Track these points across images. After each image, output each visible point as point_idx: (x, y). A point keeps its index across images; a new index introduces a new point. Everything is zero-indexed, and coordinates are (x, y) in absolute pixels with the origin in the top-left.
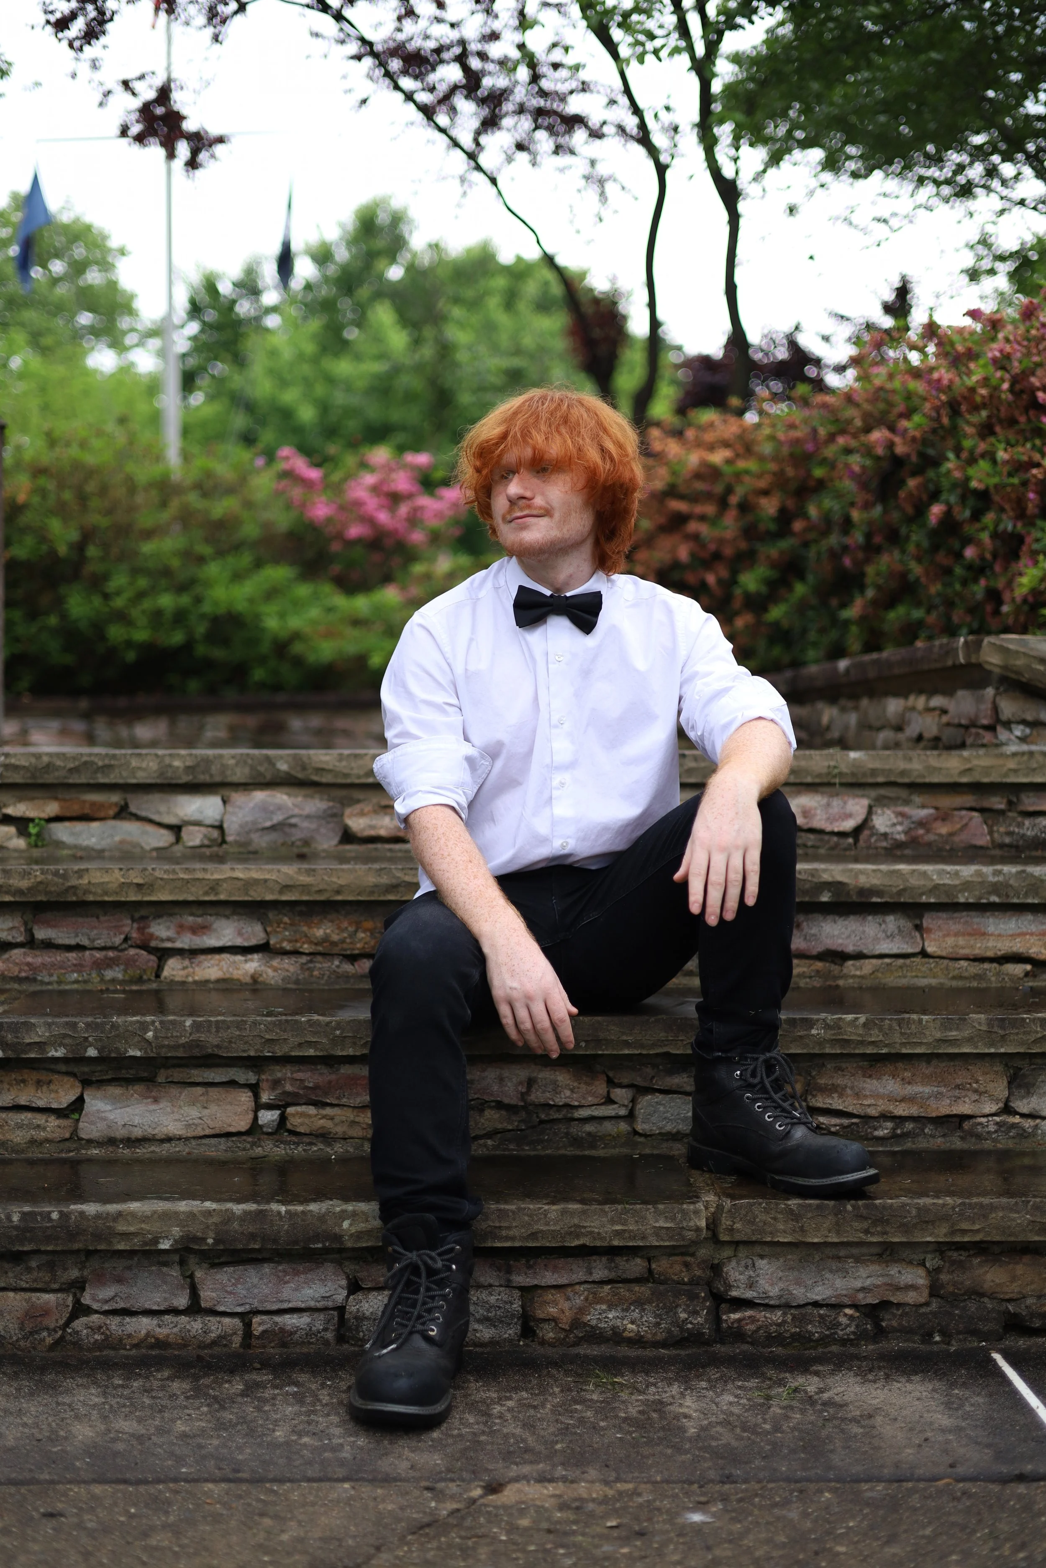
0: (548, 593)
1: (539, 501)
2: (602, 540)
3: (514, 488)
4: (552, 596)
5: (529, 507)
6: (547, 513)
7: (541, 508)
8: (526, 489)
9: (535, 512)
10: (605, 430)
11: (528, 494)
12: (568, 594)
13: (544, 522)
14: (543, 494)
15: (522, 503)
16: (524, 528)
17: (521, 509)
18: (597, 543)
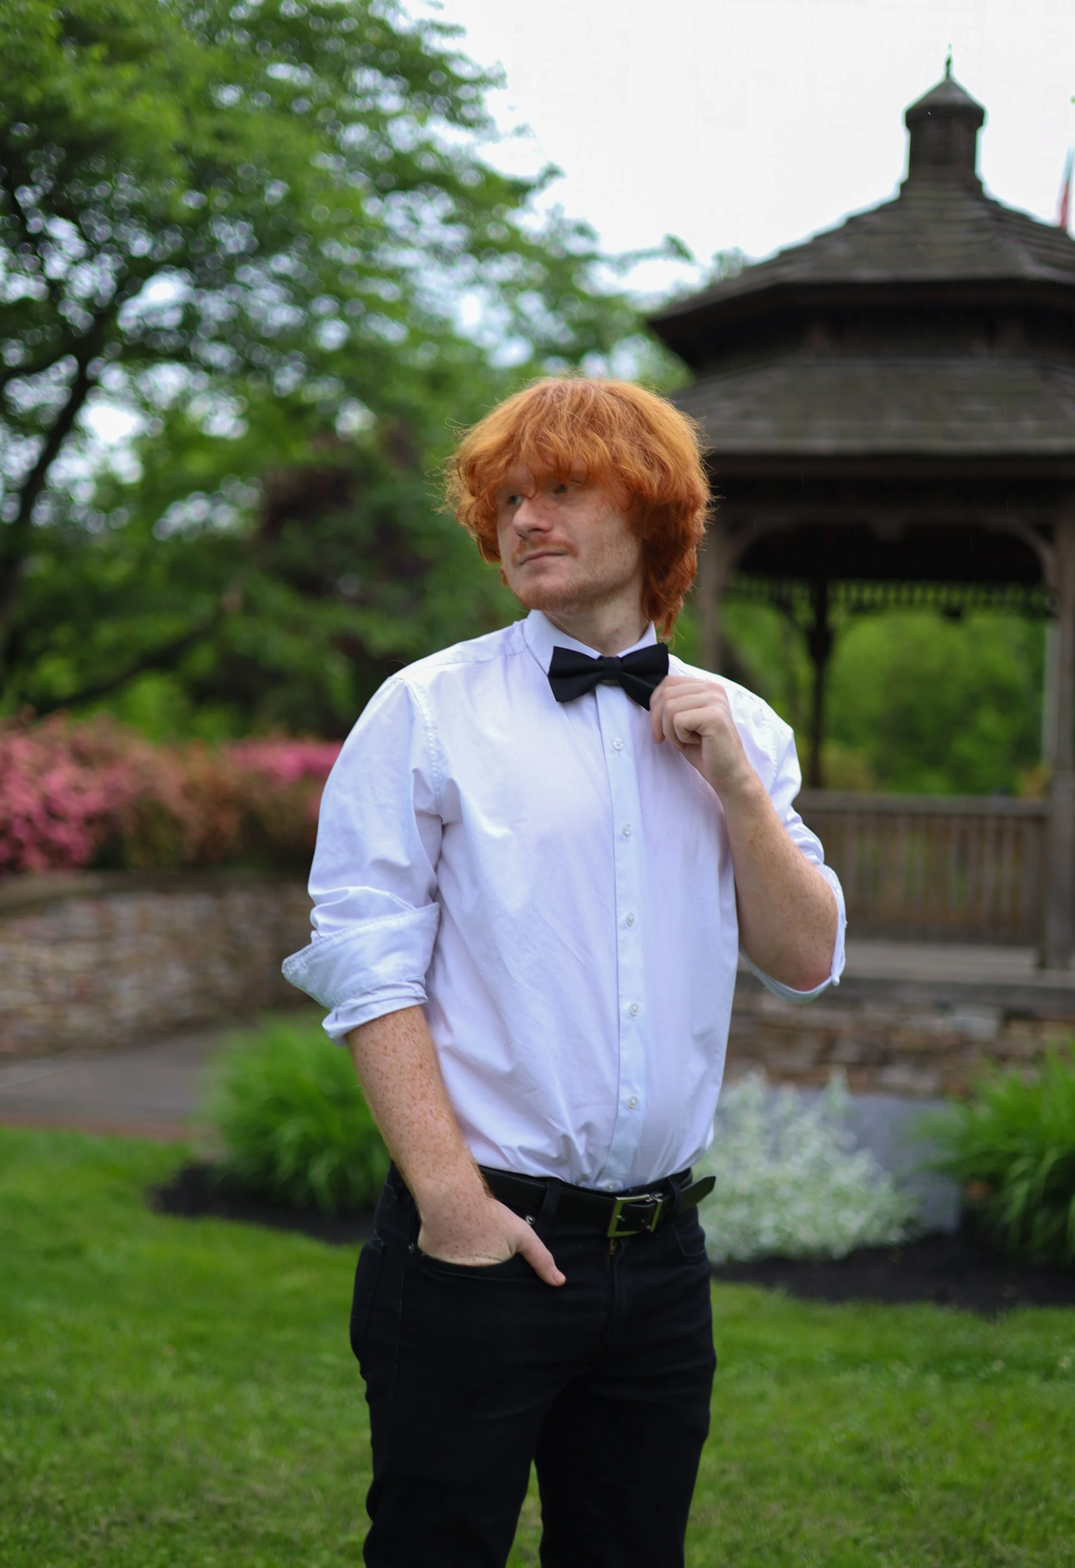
0: (595, 654)
1: (558, 534)
2: (652, 579)
3: (523, 516)
4: (600, 658)
5: (544, 541)
6: (569, 550)
7: (559, 543)
8: (540, 516)
9: (552, 549)
10: (651, 430)
11: (543, 524)
12: (621, 655)
13: (564, 563)
14: (564, 524)
15: (534, 536)
16: (540, 571)
17: (534, 545)
18: (646, 585)
